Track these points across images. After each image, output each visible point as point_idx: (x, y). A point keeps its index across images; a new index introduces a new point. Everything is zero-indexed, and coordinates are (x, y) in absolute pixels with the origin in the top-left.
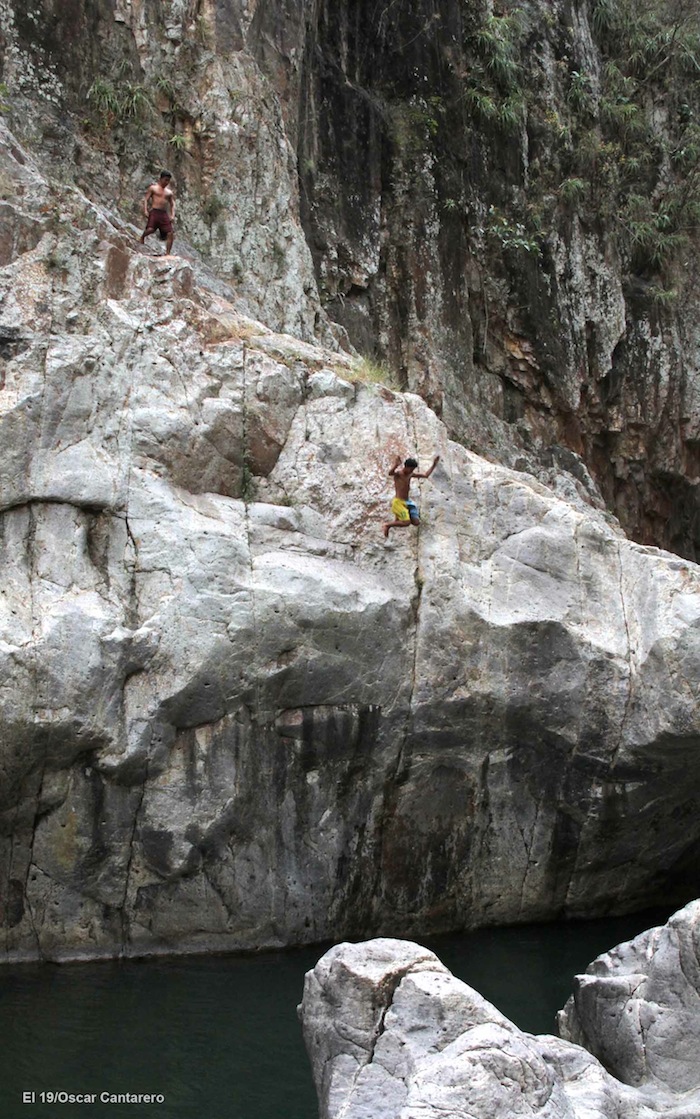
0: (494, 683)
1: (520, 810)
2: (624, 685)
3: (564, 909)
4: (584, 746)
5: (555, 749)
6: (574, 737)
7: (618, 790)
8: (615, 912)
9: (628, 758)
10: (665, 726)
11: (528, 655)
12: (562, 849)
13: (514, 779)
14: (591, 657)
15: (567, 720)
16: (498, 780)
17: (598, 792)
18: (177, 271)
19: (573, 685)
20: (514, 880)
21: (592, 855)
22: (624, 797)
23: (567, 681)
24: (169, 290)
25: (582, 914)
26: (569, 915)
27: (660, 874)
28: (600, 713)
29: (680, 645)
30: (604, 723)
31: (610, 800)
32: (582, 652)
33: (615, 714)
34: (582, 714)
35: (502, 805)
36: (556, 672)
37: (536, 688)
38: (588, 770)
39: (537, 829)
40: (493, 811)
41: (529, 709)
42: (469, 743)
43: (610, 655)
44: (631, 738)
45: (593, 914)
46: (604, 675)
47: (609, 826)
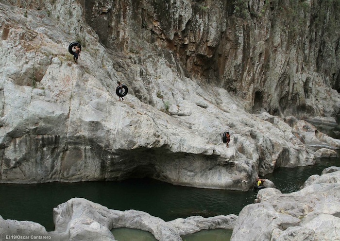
0: (85, 133)
1: (94, 159)
2: (113, 136)
3: (105, 179)
4: (105, 147)
5: (100, 147)
6: (103, 145)
7: (114, 157)
8: (118, 180)
9: (115, 151)
10: (119, 147)
11: (92, 127)
12: (103, 167)
13: (91, 152)
14: (106, 129)
15: (102, 142)
16: (88, 152)
17: (109, 157)
18: (20, 34)
19: (102, 135)
20: (93, 172)
21: (110, 169)
22: (115, 158)
23: (101, 134)
24: (18, 38)
25: (109, 180)
26: (107, 180)
27: (129, 173)
28: (108, 141)
29: (122, 130)
30: (109, 143)
31: (112, 159)
32: (104, 128)
33: (111, 142)
34: (104, 141)
35: (89, 157)
36: (99, 132)
37: (94, 135)
38: (107, 153)
39: (97, 162)
40: (88, 158)
41: (93, 139)
42: (81, 144)
43: (110, 130)
44: (114, 148)
45: (113, 180)
46: (109, 133)
47: (113, 163)
